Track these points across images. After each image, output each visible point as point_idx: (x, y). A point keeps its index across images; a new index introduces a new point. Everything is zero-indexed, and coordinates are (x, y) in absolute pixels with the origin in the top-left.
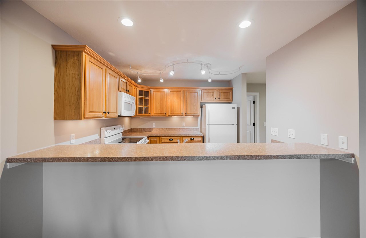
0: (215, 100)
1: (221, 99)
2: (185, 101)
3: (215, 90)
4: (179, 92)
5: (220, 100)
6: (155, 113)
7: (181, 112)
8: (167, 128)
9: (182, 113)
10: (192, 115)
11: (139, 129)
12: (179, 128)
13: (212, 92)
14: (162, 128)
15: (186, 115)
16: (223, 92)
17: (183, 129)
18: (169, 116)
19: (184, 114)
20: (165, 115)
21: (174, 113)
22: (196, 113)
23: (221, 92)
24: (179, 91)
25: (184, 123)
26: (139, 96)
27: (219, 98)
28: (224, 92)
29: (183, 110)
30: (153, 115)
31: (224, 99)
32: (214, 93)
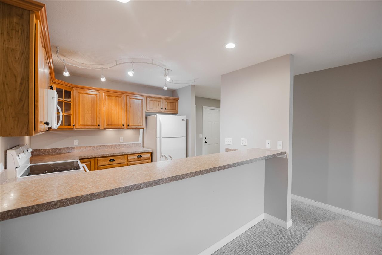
0: (161, 110)
1: (167, 109)
2: (127, 109)
3: (161, 98)
4: (119, 97)
5: (167, 110)
6: (82, 125)
7: (121, 123)
8: (97, 146)
9: (123, 125)
10: (135, 127)
11: (49, 149)
12: (116, 145)
13: (159, 101)
14: (90, 147)
15: (128, 127)
16: (169, 102)
17: (121, 145)
18: (104, 128)
19: (125, 126)
20: (98, 127)
21: (111, 125)
22: (141, 125)
23: (167, 102)
24: (118, 96)
25: (122, 138)
26: (58, 97)
27: (166, 109)
28: (170, 102)
29: (123, 121)
30: (79, 127)
31: (170, 109)
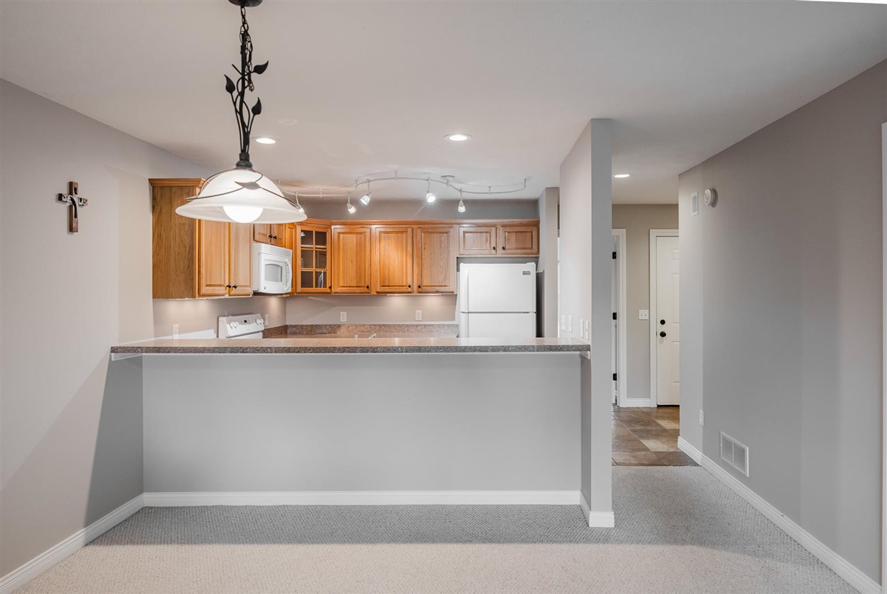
0: (494, 252)
1: (509, 249)
2: (417, 255)
3: (494, 226)
4: (402, 232)
5: (506, 251)
6: (343, 287)
7: (407, 283)
8: (374, 325)
9: (410, 286)
10: (435, 290)
11: (306, 326)
12: (408, 325)
13: (486, 232)
14: (364, 325)
15: (420, 290)
16: (513, 232)
17: (417, 326)
18: (377, 292)
19: (415, 287)
20: (366, 290)
21: (389, 286)
22: (445, 286)
23: (509, 232)
24: (401, 230)
25: (419, 313)
26: (302, 244)
27: (504, 248)
28: (516, 232)
29: (409, 279)
30: (339, 291)
31: (517, 249)
32: (490, 235)
